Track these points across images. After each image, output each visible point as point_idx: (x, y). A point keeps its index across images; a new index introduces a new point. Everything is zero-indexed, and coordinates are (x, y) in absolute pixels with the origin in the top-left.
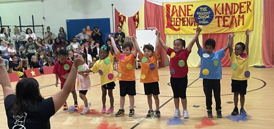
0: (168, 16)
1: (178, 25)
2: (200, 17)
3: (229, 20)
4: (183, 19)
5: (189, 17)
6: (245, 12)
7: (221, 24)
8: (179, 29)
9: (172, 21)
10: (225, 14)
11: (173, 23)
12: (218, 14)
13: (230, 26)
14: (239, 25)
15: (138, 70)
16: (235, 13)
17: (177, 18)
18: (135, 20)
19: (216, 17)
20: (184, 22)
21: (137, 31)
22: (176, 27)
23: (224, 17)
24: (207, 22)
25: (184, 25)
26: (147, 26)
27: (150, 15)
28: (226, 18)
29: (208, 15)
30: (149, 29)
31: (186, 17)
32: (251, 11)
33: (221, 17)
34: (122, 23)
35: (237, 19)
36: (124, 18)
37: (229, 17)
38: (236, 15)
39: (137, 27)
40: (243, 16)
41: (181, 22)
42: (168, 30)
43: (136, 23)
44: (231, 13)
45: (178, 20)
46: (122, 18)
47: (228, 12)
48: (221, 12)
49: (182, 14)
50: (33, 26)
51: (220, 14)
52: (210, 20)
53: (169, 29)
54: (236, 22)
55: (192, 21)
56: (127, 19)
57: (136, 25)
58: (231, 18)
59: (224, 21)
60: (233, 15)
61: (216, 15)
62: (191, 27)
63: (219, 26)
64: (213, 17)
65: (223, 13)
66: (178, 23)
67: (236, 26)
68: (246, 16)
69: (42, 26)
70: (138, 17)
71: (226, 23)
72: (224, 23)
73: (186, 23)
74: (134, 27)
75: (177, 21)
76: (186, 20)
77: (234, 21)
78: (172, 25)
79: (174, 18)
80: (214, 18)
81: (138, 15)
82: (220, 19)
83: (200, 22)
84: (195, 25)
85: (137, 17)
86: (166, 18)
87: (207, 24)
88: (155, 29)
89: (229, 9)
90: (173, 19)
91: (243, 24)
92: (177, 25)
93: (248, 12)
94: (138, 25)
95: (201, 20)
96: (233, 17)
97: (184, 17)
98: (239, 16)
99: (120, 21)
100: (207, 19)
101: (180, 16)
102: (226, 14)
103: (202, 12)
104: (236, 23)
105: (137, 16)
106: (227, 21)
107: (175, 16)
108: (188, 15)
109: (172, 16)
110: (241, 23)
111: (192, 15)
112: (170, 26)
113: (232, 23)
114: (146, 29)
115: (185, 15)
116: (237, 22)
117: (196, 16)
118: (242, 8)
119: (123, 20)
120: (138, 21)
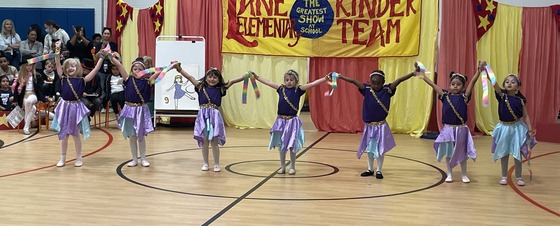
0: (231, 11)
1: (254, 35)
2: (304, 20)
3: (368, 30)
4: (266, 21)
5: (278, 17)
6: (402, 14)
7: (350, 37)
8: (254, 44)
9: (239, 24)
10: (358, 15)
11: (242, 29)
12: (342, 16)
13: (370, 42)
14: (388, 42)
15: (156, 132)
16: (380, 14)
17: (251, 19)
18: (155, 16)
19: (339, 22)
20: (266, 27)
21: (158, 42)
22: (249, 39)
23: (357, 22)
24: (318, 31)
25: (266, 34)
26: (182, 33)
27: (189, 8)
28: (361, 25)
29: (320, 16)
30: (186, 39)
31: (273, 16)
32: (415, 12)
33: (350, 21)
34: (124, 23)
35: (385, 29)
36: (130, 10)
37: (367, 22)
38: (384, 19)
39: (158, 34)
40: (398, 22)
41: (261, 27)
42: (230, 45)
43: (158, 24)
44: (371, 14)
45: (255, 22)
46: (125, 12)
47: (365, 11)
48: (350, 11)
49: (263, 9)
51: (348, 15)
52: (324, 27)
53: (233, 42)
54: (381, 34)
55: (284, 26)
56: (135, 14)
57: (157, 28)
58: (371, 25)
59: (357, 30)
60: (376, 19)
61: (338, 15)
62: (282, 40)
63: (344, 41)
64: (333, 20)
65: (354, 14)
66: (254, 30)
67: (383, 45)
68: (405, 22)
70: (162, 11)
71: (361, 36)
72: (356, 35)
73: (271, 30)
74: (152, 34)
75: (251, 25)
76: (271, 23)
77: (378, 33)
78: (241, 34)
79: (246, 19)
80: (335, 22)
81: (162, 5)
82: (348, 25)
83: (303, 30)
84: (291, 37)
85: (159, 11)
86: (226, 17)
87: (319, 35)
88: (200, 40)
89: (368, 5)
90: (242, 21)
91: (397, 41)
92: (250, 34)
93: (408, 15)
94: (160, 28)
95: (306, 25)
96: (377, 23)
97: (267, 16)
98: (389, 21)
99: (118, 18)
100: (318, 25)
101: (259, 13)
102: (361, 15)
103: (308, 8)
104: (382, 37)
105: (159, 8)
106: (362, 30)
107: (247, 14)
108: (277, 13)
109: (241, 12)
110: (393, 37)
111: (285, 14)
112: (234, 34)
113: (372, 35)
114: (180, 38)
115: (269, 13)
116: (385, 34)
117: (294, 15)
118: (397, 6)
119: (127, 14)
120: (161, 19)
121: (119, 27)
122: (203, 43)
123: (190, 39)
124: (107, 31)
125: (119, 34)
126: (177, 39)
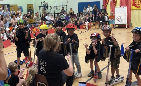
8: (140, 7)
11: (136, 4)
15: (115, 29)
18: (114, 2)
21: (116, 8)
26: (121, 5)
30: (122, 7)
34: (107, 4)
39: (115, 6)
42: (133, 7)
43: (115, 4)
50: (62, 6)
56: (110, 2)
57: (115, 5)
66: (139, 4)
69: (66, 6)
75: (138, 2)
78: (136, 5)
79: (137, 1)
86: (132, 1)
90: (136, 1)
92: (138, 5)
94: (116, 5)
99: (106, 3)
112: (134, 5)
119: (108, 2)
120: (116, 2)
121: (106, 5)
122: (126, 7)
123: (123, 7)
124: (103, 6)
125: (106, 7)
126: (120, 7)
